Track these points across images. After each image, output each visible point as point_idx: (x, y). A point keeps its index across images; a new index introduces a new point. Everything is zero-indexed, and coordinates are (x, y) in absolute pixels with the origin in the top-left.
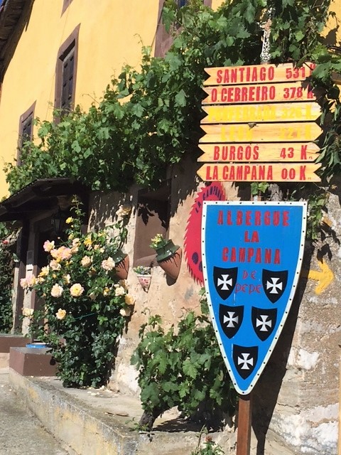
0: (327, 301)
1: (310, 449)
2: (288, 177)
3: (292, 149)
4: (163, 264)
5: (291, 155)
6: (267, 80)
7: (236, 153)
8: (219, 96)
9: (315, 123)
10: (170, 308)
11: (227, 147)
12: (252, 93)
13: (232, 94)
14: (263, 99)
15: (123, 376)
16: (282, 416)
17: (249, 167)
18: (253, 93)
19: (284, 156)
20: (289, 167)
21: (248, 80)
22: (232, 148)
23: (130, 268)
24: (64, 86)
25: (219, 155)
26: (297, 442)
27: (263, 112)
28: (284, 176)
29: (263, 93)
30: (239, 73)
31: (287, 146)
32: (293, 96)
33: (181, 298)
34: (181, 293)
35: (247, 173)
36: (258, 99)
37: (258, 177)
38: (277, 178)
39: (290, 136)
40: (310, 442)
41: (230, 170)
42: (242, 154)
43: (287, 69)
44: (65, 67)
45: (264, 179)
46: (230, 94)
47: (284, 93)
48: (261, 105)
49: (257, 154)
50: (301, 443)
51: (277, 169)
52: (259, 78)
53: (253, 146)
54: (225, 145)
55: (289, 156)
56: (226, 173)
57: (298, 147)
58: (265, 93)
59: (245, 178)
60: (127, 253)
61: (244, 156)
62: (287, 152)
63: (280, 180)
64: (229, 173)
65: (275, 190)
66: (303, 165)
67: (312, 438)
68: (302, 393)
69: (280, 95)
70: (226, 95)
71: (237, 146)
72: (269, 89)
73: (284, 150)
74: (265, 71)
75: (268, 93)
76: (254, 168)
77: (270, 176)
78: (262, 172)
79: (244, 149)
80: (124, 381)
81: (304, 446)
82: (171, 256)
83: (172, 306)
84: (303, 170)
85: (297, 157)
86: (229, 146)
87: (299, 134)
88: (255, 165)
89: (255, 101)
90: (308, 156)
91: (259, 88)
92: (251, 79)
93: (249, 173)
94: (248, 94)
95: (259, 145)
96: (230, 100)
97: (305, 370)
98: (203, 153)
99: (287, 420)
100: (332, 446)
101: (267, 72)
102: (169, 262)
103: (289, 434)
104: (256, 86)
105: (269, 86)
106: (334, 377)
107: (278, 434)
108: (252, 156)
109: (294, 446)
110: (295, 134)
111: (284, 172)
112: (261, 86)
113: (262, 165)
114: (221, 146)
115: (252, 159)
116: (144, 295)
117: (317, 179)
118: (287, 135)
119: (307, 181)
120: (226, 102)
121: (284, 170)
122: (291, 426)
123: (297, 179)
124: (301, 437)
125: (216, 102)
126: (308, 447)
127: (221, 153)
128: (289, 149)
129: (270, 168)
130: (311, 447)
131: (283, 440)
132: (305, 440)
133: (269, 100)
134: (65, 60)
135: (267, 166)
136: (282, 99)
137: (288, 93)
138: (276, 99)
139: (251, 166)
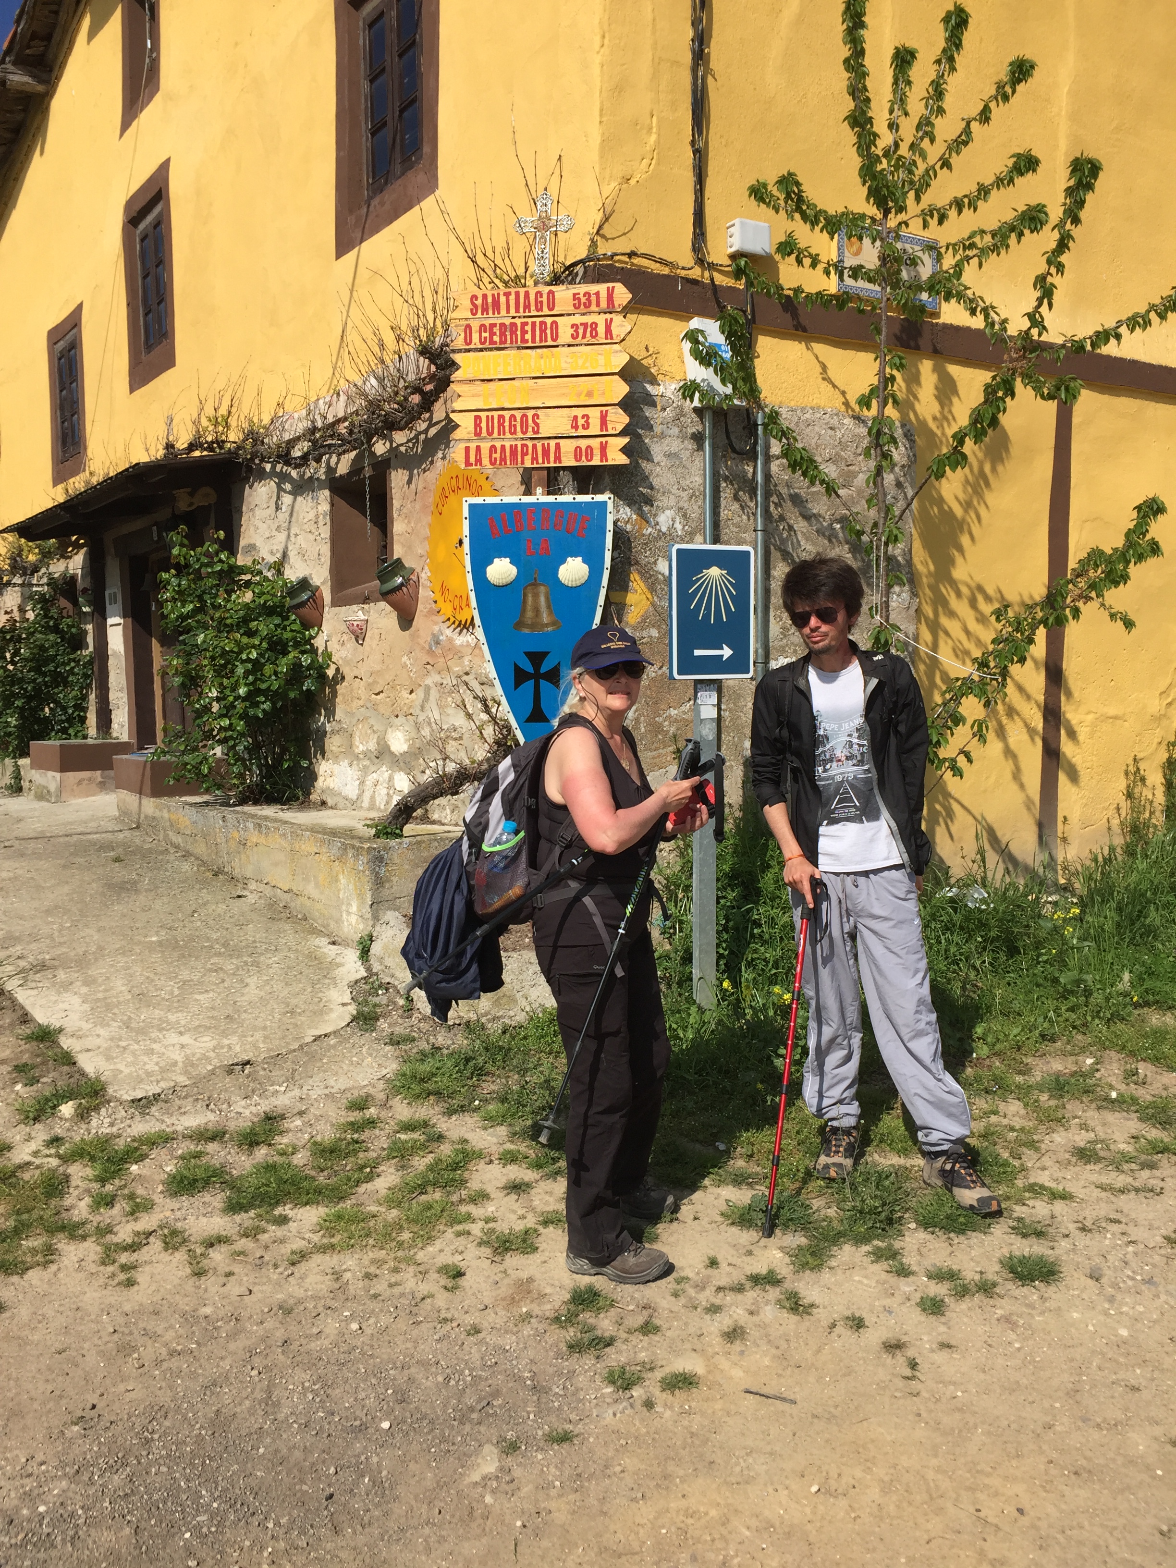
0: (645, 634)
2: (584, 458)
3: (586, 417)
4: (391, 597)
5: (586, 426)
6: (546, 311)
7: (507, 424)
8: (475, 337)
9: (617, 377)
10: (405, 666)
11: (492, 416)
12: (524, 332)
13: (495, 334)
14: (541, 341)
15: (329, 780)
17: (526, 446)
18: (527, 332)
19: (576, 428)
20: (583, 443)
21: (517, 311)
22: (500, 417)
23: (326, 609)
24: (145, 277)
25: (481, 428)
27: (542, 361)
28: (577, 458)
29: (541, 331)
30: (503, 299)
31: (579, 412)
32: (584, 337)
33: (423, 648)
34: (421, 641)
35: (524, 454)
36: (534, 341)
37: (540, 461)
38: (568, 461)
39: (583, 397)
41: (499, 451)
42: (515, 426)
43: (574, 295)
44: (142, 240)
45: (549, 462)
46: (492, 334)
47: (572, 331)
48: (538, 350)
49: (537, 425)
51: (568, 446)
52: (533, 308)
53: (530, 413)
54: (490, 414)
55: (584, 428)
56: (494, 456)
57: (595, 414)
58: (543, 331)
59: (523, 463)
60: (318, 584)
61: (518, 429)
62: (581, 422)
63: (573, 463)
64: (497, 456)
65: (565, 478)
66: (603, 439)
69: (565, 334)
70: (487, 335)
71: (507, 414)
72: (549, 326)
73: (576, 418)
74: (541, 296)
75: (548, 331)
76: (534, 446)
77: (558, 458)
78: (546, 452)
79: (518, 419)
80: (332, 786)
82: (402, 585)
83: (408, 662)
84: (603, 448)
85: (595, 429)
86: (496, 414)
87: (596, 394)
88: (535, 442)
89: (530, 344)
90: (610, 426)
91: (534, 324)
92: (521, 310)
93: (527, 454)
94: (519, 333)
95: (539, 412)
96: (492, 342)
98: (457, 426)
101: (544, 299)
102: (399, 594)
104: (530, 320)
105: (549, 320)
106: (656, 736)
108: (530, 429)
110: (590, 394)
111: (578, 452)
112: (538, 320)
113: (546, 442)
114: (483, 415)
115: (530, 434)
116: (355, 649)
117: (623, 460)
118: (579, 395)
119: (610, 463)
120: (487, 345)
121: (578, 450)
123: (596, 461)
125: (472, 346)
127: (484, 425)
128: (583, 417)
129: (558, 446)
133: (550, 343)
134: (142, 226)
135: (553, 443)
136: (570, 341)
137: (576, 331)
138: (560, 341)
139: (530, 444)
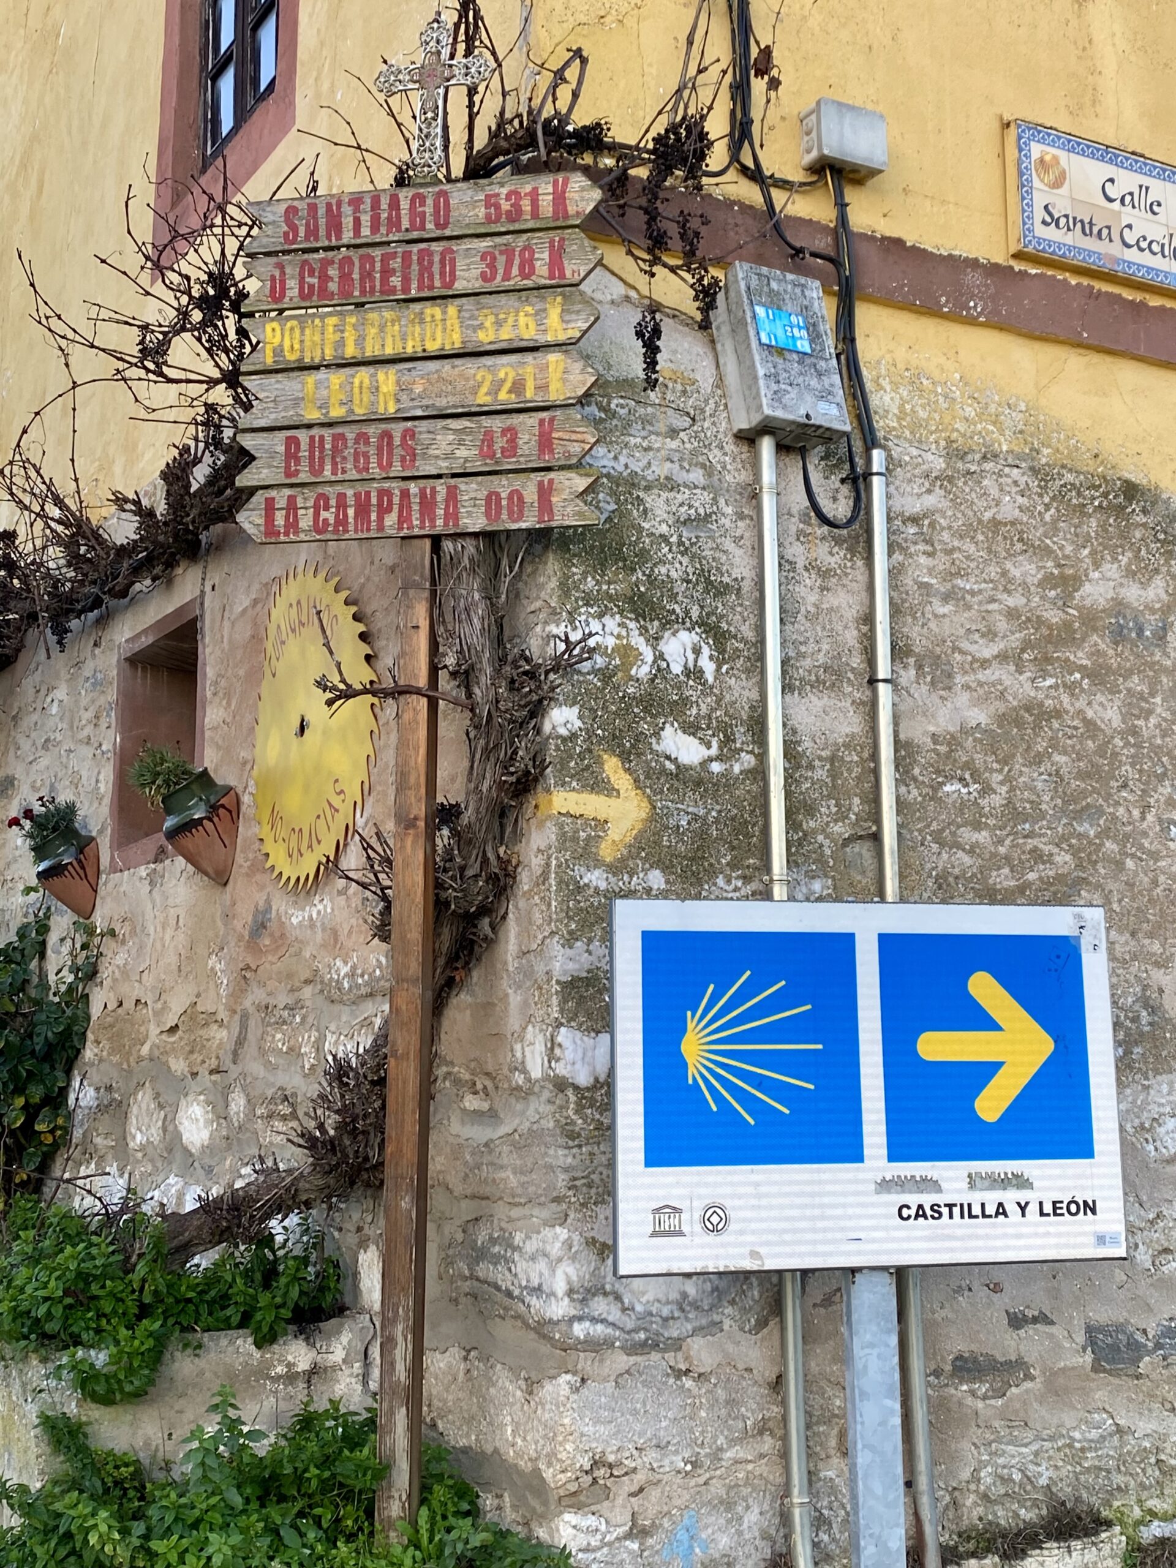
0: (635, 882)
1: (600, 1327)
2: (504, 515)
3: (510, 432)
4: (186, 843)
5: (510, 452)
6: (431, 231)
7: (349, 452)
8: (292, 286)
10: (212, 975)
11: (322, 438)
12: (387, 272)
13: (331, 279)
14: (420, 288)
16: (518, 1238)
17: (389, 493)
18: (393, 272)
19: (490, 454)
20: (504, 486)
21: (375, 231)
22: (337, 438)
23: (102, 878)
25: (298, 462)
26: (559, 1309)
28: (492, 514)
29: (422, 269)
31: (497, 424)
32: (507, 277)
33: (240, 938)
34: (240, 925)
35: (383, 511)
36: (406, 289)
37: (417, 521)
38: (474, 521)
39: (503, 394)
40: (600, 1306)
41: (333, 506)
42: (366, 456)
45: (433, 524)
46: (324, 278)
47: (482, 267)
48: (415, 306)
49: (411, 451)
50: (573, 1312)
51: (473, 492)
52: (405, 224)
53: (397, 429)
54: (317, 432)
55: (506, 454)
56: (324, 514)
58: (425, 268)
59: (381, 527)
60: (94, 833)
61: (373, 460)
62: (500, 443)
63: (482, 524)
64: (330, 515)
66: (545, 476)
67: (605, 1294)
68: (569, 1160)
69: (468, 277)
70: (314, 281)
71: (351, 432)
72: (436, 258)
73: (490, 435)
74: (423, 203)
75: (436, 268)
76: (405, 494)
77: (452, 515)
78: (428, 506)
79: (374, 441)
81: (580, 1319)
84: (545, 493)
85: (527, 456)
86: (328, 432)
87: (529, 385)
88: (408, 485)
89: (399, 295)
90: (558, 450)
91: (407, 255)
92: (383, 228)
93: (389, 510)
94: (377, 274)
95: (416, 426)
96: (324, 292)
97: (576, 1088)
98: (252, 458)
99: (530, 1247)
100: (665, 1312)
101: (429, 205)
102: (200, 835)
103: (538, 1290)
104: (399, 249)
105: (437, 248)
107: (509, 1294)
108: (397, 460)
109: (550, 1321)
110: (518, 388)
111: (492, 503)
112: (415, 248)
113: (428, 484)
114: (303, 436)
115: (397, 469)
118: (495, 390)
119: (558, 522)
121: (493, 498)
122: (542, 1265)
123: (530, 520)
124: (570, 1292)
125: (282, 304)
126: (594, 1320)
127: (304, 456)
128: (504, 432)
129: (452, 492)
130: (603, 1321)
131: (522, 1308)
132: (584, 1301)
133: (439, 290)
135: (441, 486)
136: (477, 285)
137: (492, 267)
138: (460, 286)
139: (396, 487)
